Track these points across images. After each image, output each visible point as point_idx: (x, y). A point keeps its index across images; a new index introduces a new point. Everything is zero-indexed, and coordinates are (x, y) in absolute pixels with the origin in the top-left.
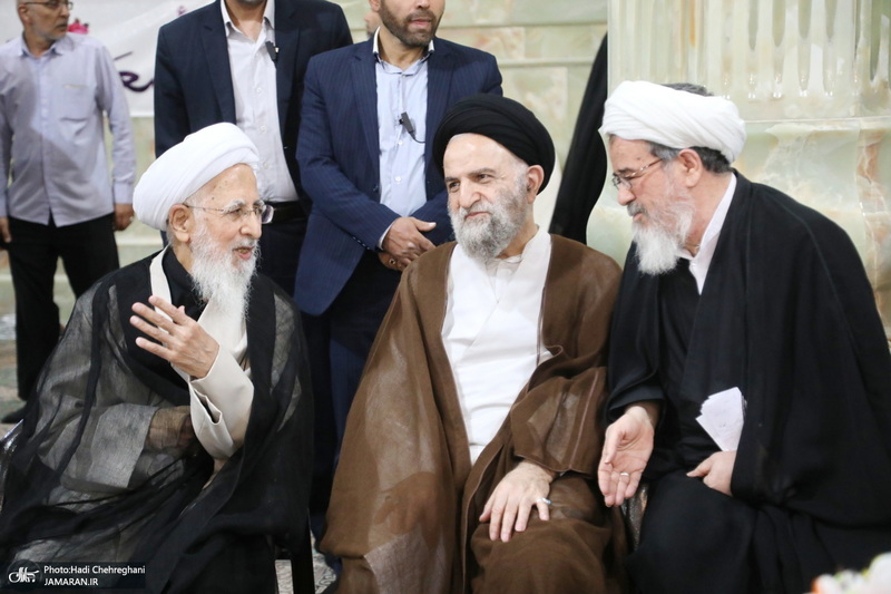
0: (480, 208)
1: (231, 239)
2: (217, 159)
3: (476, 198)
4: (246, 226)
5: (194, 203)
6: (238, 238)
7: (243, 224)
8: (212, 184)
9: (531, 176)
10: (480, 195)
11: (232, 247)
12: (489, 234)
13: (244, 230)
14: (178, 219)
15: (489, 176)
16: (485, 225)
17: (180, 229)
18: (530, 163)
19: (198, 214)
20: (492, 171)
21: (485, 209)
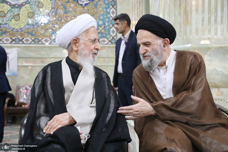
0: (146, 55)
1: (92, 50)
2: (88, 23)
3: (145, 51)
4: (96, 46)
5: (80, 37)
6: (94, 50)
7: (95, 46)
8: (87, 31)
9: (165, 42)
10: (147, 50)
11: (92, 53)
12: (150, 64)
13: (96, 48)
14: (74, 43)
15: (149, 44)
16: (149, 61)
17: (75, 46)
18: (164, 38)
19: (81, 41)
20: (149, 42)
21: (148, 55)
